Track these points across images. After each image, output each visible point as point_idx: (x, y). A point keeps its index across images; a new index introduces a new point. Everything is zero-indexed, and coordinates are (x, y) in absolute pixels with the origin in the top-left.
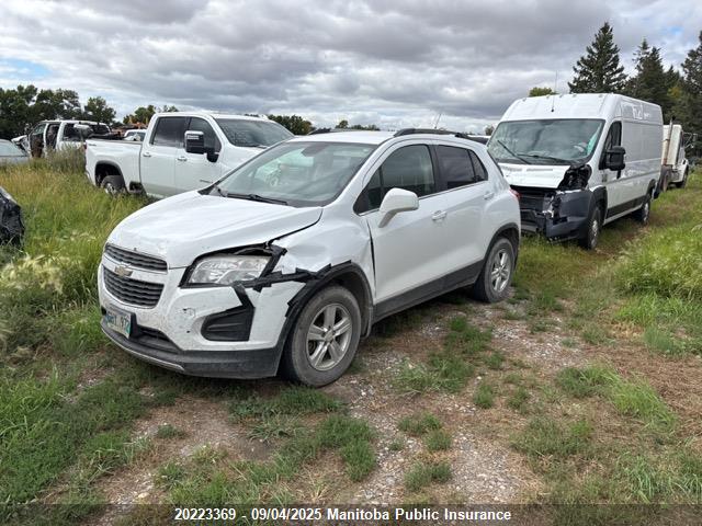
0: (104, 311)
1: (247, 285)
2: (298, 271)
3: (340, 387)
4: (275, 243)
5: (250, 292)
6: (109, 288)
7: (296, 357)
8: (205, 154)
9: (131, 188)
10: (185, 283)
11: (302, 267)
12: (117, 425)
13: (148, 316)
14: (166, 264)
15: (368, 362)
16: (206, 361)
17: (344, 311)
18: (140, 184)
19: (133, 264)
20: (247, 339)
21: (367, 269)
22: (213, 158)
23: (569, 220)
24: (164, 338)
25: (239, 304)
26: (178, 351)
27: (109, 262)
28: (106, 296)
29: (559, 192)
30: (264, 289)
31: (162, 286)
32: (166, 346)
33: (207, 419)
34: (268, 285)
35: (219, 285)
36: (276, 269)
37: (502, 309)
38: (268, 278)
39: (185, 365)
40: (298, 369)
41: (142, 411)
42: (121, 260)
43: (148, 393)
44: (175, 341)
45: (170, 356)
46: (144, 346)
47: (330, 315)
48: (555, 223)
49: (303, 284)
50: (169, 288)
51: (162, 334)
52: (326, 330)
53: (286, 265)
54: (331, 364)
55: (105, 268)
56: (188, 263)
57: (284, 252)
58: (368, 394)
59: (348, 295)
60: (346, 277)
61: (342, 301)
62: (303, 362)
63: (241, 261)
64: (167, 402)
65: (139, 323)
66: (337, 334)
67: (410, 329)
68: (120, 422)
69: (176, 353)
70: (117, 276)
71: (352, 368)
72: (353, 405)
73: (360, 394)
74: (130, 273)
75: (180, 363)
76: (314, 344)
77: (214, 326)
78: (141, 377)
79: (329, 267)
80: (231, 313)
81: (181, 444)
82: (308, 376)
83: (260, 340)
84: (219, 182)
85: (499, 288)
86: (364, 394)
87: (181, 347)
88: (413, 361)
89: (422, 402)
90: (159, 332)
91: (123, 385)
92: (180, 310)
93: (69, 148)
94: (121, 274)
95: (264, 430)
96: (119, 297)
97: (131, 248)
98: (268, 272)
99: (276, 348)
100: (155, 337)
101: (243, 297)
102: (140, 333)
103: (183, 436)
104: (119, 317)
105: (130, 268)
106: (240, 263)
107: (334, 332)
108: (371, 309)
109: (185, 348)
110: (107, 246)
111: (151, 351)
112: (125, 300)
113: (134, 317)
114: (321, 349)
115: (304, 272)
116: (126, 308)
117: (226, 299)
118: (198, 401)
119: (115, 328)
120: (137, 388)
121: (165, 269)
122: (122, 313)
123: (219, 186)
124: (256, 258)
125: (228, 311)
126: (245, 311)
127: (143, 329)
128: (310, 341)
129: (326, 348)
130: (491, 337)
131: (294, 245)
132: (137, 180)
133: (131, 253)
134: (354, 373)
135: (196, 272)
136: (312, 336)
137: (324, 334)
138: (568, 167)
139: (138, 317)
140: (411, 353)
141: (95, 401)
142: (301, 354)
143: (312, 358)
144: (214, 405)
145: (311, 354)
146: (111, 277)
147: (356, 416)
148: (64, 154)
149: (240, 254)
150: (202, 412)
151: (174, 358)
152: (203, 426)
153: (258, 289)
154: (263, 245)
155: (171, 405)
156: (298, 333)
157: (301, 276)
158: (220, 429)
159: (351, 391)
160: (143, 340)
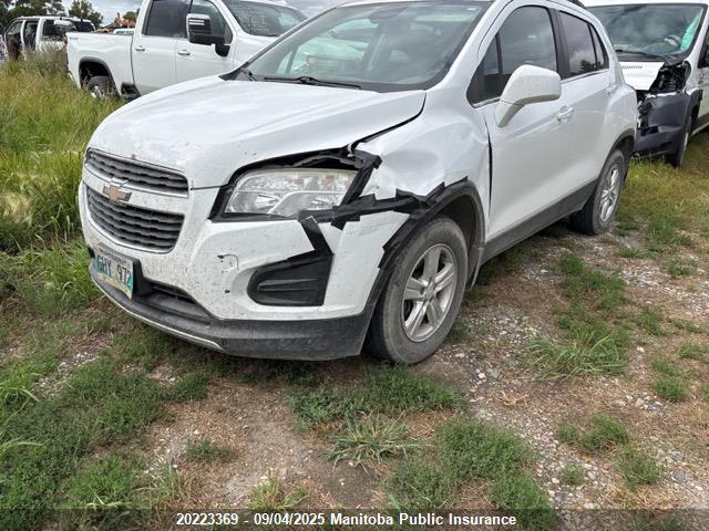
0: (91, 253)
1: (322, 216)
2: (400, 195)
3: (442, 365)
4: (361, 147)
5: (326, 229)
6: (97, 219)
7: (388, 326)
8: (214, 45)
9: (123, 92)
10: (218, 212)
11: (405, 188)
12: (121, 438)
13: (160, 266)
14: (185, 181)
15: (471, 323)
16: (256, 335)
17: (450, 256)
18: (134, 86)
19: (130, 181)
20: (319, 302)
21: (482, 191)
22: (223, 51)
23: (661, 130)
24: (186, 299)
25: (311, 248)
26: (211, 320)
27: (93, 179)
28: (94, 232)
29: (649, 96)
30: (348, 224)
31: (181, 217)
32: (192, 311)
33: (260, 421)
34: (355, 217)
35: (274, 217)
36: (366, 192)
37: (613, 243)
38: (355, 206)
39: (223, 342)
40: (391, 343)
41: (158, 410)
42: (112, 175)
43: (166, 377)
44: (205, 304)
45: (198, 328)
46: (155, 308)
47: (432, 262)
48: (643, 134)
49: (404, 217)
50: (194, 221)
51: (185, 293)
52: (425, 283)
53: (382, 184)
54: (429, 330)
55: (88, 188)
56: (223, 180)
57: (377, 162)
58: (488, 376)
59: (457, 232)
60: (459, 204)
61: (449, 241)
62: (397, 332)
63: (309, 176)
64: (194, 393)
65: (147, 275)
66: (438, 289)
67: (509, 272)
68: (125, 431)
69: (208, 324)
70: (107, 200)
71: (454, 335)
72: (472, 395)
73: (475, 377)
74: (128, 196)
75: (215, 339)
76: (410, 305)
77: (267, 283)
78: (154, 351)
79: (442, 188)
80: (296, 263)
81: (226, 471)
82: (401, 351)
83: (340, 304)
84: (247, 64)
85: (604, 217)
86: (482, 376)
87: (215, 313)
88: (533, 321)
89: (574, 390)
90: (180, 291)
91: (127, 362)
92: (213, 257)
93: (50, 49)
94: (113, 197)
95: (354, 445)
96: (112, 234)
97: (125, 155)
98: (354, 195)
99: (362, 316)
100: (173, 296)
101: (316, 237)
102: (147, 290)
103: (227, 456)
104: (114, 265)
105: (127, 187)
106: (306, 181)
107: (436, 285)
108: (481, 249)
109: (221, 316)
110: (89, 153)
111: (168, 319)
112: (123, 239)
113: (137, 266)
114: (419, 310)
115: (409, 196)
116: (125, 251)
117: (290, 241)
118: (242, 389)
119: (110, 281)
120: (151, 370)
121: (185, 189)
122: (120, 258)
123: (250, 68)
124: (332, 172)
125: (291, 259)
126: (319, 259)
127: (153, 284)
128: (406, 301)
129: (425, 308)
130: (621, 282)
131: (391, 151)
132: (130, 81)
133: (127, 164)
134: (457, 341)
135: (235, 195)
136: (409, 294)
137: (423, 289)
138: (661, 64)
139: (145, 265)
140: (525, 308)
141: (85, 393)
142: (396, 322)
143: (407, 323)
144: (266, 396)
145: (406, 318)
146: (99, 201)
147: (484, 414)
148: (44, 54)
149: (304, 166)
150: (249, 410)
151: (206, 330)
152: (256, 435)
153: (339, 224)
154: (343, 151)
155: (203, 397)
156: (393, 290)
157: (404, 202)
158: (282, 440)
159: (461, 370)
160: (155, 300)
